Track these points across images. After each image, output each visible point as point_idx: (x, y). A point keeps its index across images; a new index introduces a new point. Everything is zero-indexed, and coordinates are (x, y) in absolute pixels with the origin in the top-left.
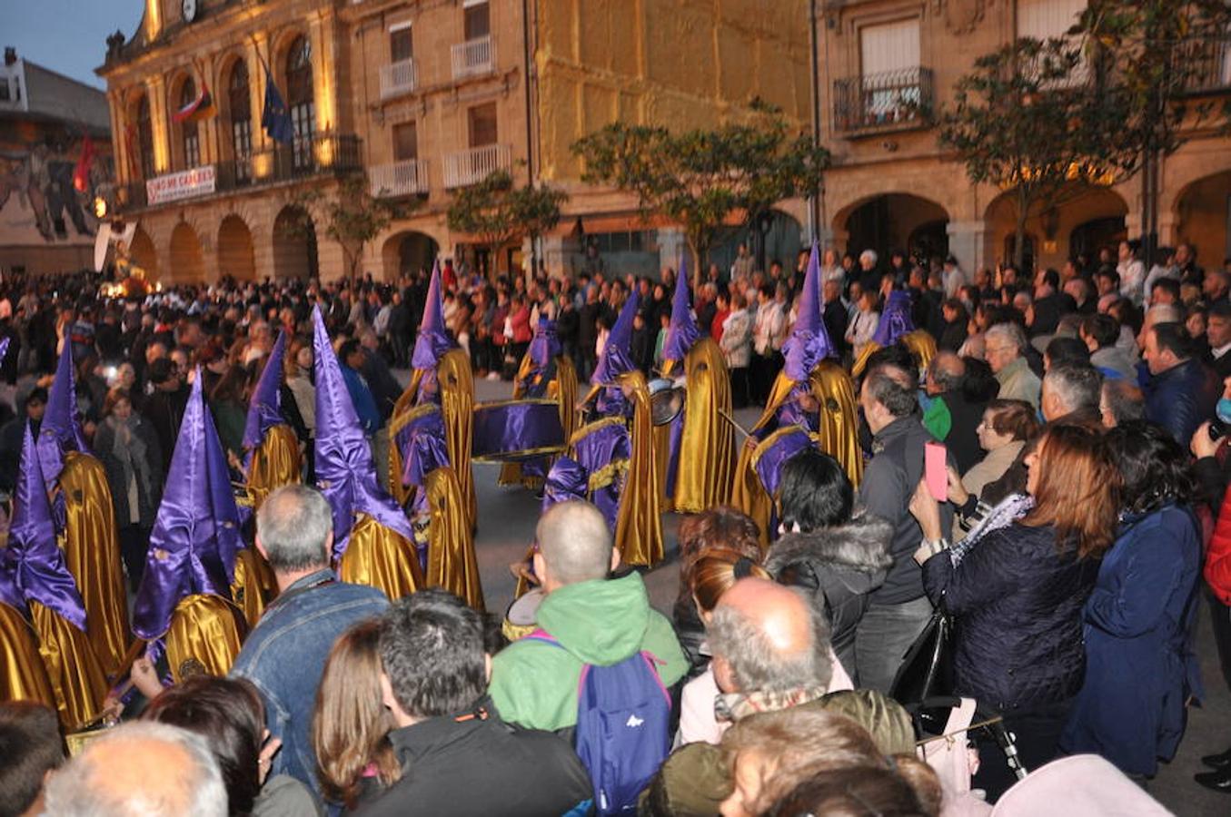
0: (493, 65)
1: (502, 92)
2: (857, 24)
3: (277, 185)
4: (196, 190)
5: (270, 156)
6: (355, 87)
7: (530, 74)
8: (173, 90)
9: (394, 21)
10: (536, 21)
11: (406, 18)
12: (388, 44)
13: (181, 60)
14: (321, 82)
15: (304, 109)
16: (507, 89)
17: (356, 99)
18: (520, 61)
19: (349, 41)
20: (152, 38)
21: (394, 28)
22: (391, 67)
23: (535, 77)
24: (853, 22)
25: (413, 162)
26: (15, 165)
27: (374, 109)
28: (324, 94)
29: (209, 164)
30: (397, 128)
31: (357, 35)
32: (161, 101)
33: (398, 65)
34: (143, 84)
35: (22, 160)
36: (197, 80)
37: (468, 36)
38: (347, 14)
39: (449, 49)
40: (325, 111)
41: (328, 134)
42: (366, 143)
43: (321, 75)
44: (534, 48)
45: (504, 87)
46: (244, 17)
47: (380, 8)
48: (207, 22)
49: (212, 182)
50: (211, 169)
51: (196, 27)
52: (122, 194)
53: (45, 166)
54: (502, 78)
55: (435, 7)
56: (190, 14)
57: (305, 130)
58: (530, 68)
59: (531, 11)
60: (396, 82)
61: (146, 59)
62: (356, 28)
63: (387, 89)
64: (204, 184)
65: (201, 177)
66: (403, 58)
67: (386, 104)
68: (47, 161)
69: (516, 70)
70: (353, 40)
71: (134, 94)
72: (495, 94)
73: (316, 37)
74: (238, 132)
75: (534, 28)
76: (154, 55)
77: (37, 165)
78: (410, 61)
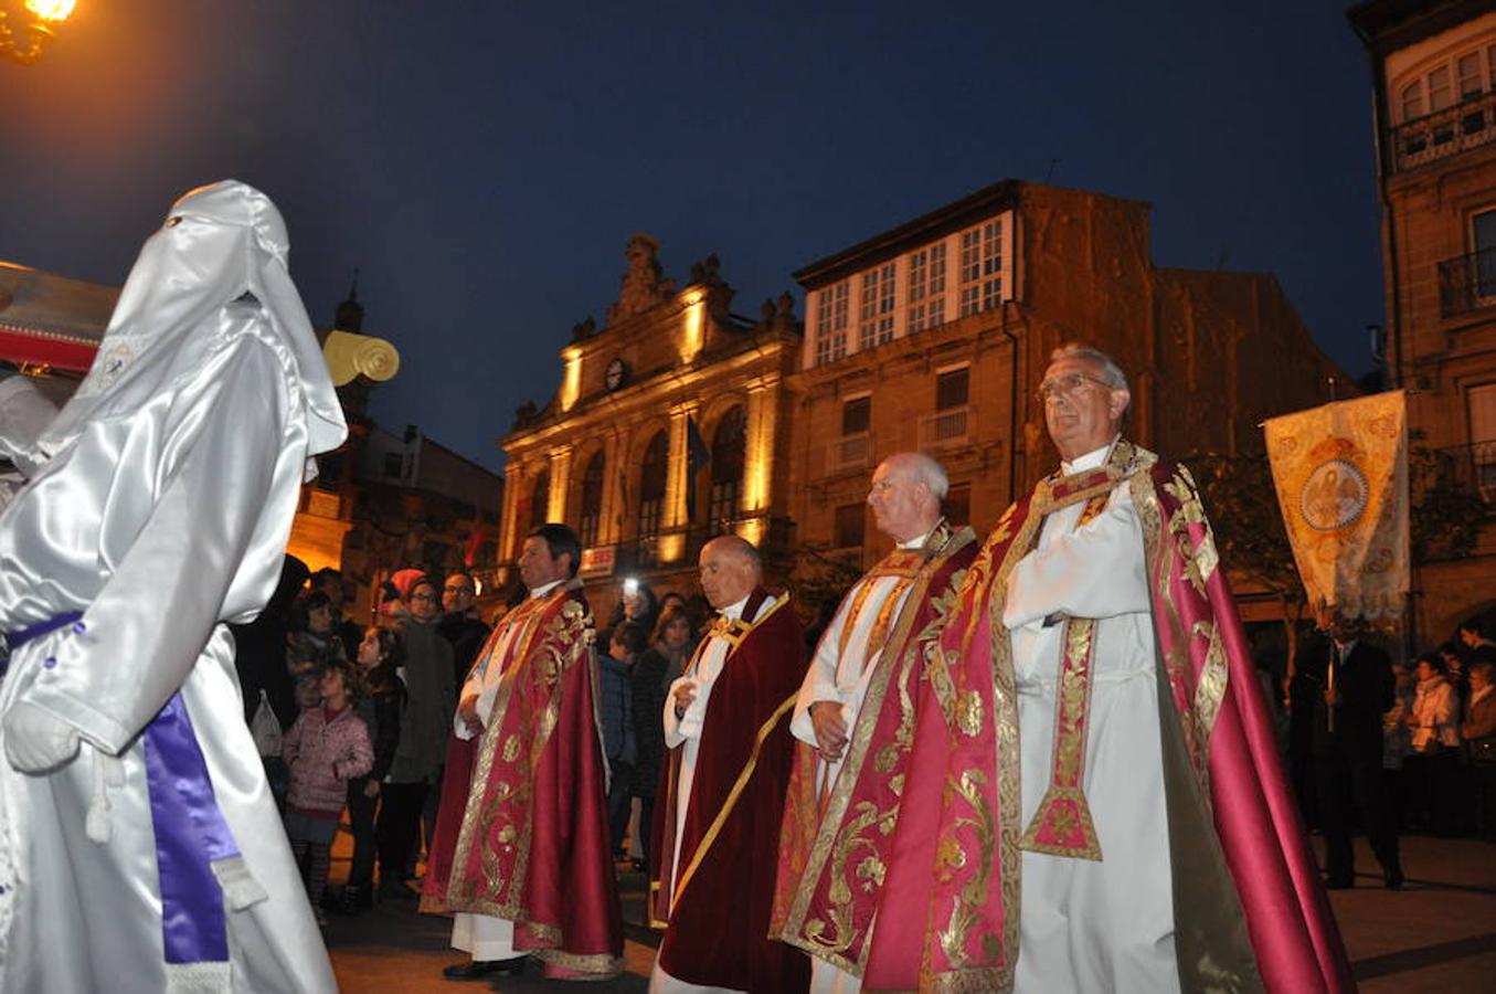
0: (970, 439)
1: (980, 469)
2: (1462, 382)
3: (687, 570)
4: (589, 571)
5: (683, 536)
6: (794, 464)
7: (1017, 448)
8: (580, 464)
9: (849, 390)
10: (1027, 391)
11: (865, 386)
12: (840, 416)
13: (595, 432)
14: (754, 457)
15: (729, 488)
16: (986, 467)
17: (793, 478)
18: (1004, 433)
19: (792, 412)
20: (566, 408)
21: (848, 398)
22: (843, 440)
23: (1022, 452)
24: (1456, 379)
25: (859, 548)
26: (392, 539)
27: (816, 488)
28: (757, 469)
29: (609, 545)
30: (839, 510)
31: (804, 405)
32: (564, 475)
33: (850, 438)
34: (548, 457)
35: (400, 536)
36: (610, 452)
37: (940, 407)
38: (795, 381)
39: (916, 422)
40: (756, 490)
41: (756, 514)
42: (800, 529)
43: (756, 448)
44: (1023, 419)
45: (981, 465)
46: (675, 384)
47: (838, 375)
48: (631, 390)
49: (611, 563)
50: (611, 548)
51: (617, 395)
52: (501, 575)
53: (421, 545)
54: (981, 453)
55: (901, 374)
56: (614, 382)
57: (727, 511)
58: (1018, 442)
59: (1022, 377)
60: (845, 458)
61: (557, 429)
62: (802, 399)
63: (833, 465)
64: (598, 566)
65: (598, 558)
66: (857, 430)
67: (830, 482)
68: (424, 539)
69: (999, 444)
70: (797, 409)
71: (536, 468)
72: (969, 472)
73: (755, 406)
74: (645, 512)
75: (1024, 395)
76: (566, 425)
77: (413, 543)
78: (866, 434)
